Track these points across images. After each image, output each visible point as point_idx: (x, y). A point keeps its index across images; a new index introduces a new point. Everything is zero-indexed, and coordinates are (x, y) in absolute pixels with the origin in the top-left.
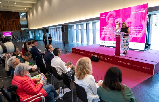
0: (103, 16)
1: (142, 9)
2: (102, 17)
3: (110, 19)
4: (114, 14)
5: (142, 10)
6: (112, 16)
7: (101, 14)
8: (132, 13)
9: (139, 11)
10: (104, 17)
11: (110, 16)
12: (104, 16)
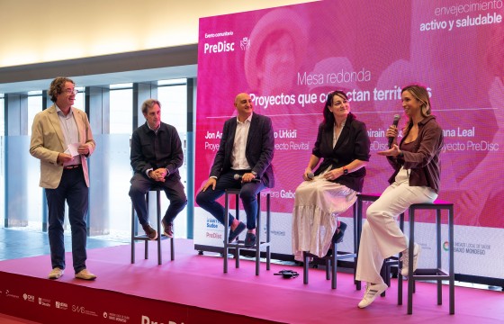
0: (222, 39)
1: (481, 7)
2: (214, 41)
3: (270, 59)
4: (302, 26)
5: (484, 14)
6: (284, 41)
7: (207, 25)
8: (424, 27)
9: (463, 16)
10: (230, 47)
11: (273, 37)
12: (229, 40)
